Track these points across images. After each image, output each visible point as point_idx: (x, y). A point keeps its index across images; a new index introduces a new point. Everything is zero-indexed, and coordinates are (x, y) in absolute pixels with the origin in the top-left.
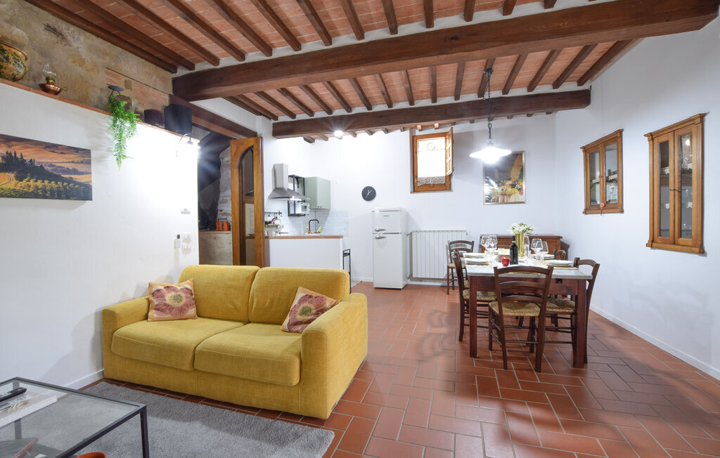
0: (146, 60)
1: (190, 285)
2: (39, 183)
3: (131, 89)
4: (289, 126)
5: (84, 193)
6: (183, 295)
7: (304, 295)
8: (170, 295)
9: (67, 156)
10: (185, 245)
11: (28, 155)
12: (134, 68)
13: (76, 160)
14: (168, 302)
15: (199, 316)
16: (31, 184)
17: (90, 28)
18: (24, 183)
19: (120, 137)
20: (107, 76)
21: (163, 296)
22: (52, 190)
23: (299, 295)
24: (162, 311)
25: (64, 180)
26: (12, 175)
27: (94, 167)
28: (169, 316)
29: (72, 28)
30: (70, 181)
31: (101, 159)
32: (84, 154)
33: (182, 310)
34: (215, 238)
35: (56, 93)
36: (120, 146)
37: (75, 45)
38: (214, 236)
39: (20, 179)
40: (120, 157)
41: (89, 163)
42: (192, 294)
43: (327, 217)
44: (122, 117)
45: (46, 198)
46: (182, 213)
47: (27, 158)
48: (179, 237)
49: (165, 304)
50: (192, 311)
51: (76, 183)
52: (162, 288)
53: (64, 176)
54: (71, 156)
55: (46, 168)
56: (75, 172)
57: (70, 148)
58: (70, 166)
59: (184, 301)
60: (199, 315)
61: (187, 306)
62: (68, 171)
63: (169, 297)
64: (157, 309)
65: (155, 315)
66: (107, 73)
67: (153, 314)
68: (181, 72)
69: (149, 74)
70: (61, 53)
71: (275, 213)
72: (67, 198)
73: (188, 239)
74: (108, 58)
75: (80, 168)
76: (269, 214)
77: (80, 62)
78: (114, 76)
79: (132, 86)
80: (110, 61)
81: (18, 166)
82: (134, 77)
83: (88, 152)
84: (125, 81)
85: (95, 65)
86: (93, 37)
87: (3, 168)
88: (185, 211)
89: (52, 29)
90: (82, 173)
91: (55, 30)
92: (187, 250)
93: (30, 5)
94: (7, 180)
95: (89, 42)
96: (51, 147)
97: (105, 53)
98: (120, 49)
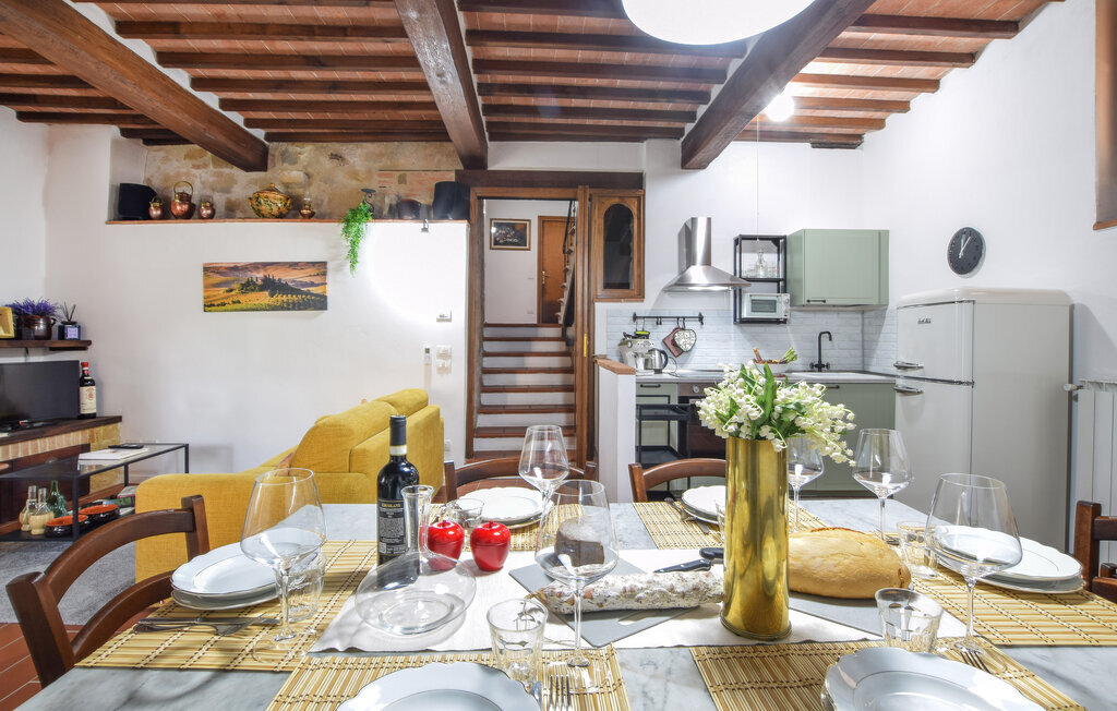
0: (426, 141)
2: (285, 298)
3: (405, 183)
5: (320, 303)
9: (305, 271)
10: (440, 362)
11: (277, 275)
12: (412, 156)
13: (313, 273)
16: (280, 298)
17: (358, 138)
18: (274, 299)
19: (354, 244)
20: (380, 179)
22: (294, 303)
25: (302, 293)
26: (267, 293)
27: (330, 278)
30: (307, 293)
31: (339, 268)
32: (321, 267)
35: (309, 216)
36: (354, 252)
37: (351, 161)
39: (272, 295)
40: (354, 263)
41: (324, 274)
43: (881, 326)
44: (355, 221)
45: (289, 309)
46: (439, 320)
47: (276, 278)
48: (427, 351)
51: (312, 295)
53: (303, 289)
54: (308, 270)
55: (290, 284)
56: (312, 284)
57: (308, 263)
58: (308, 280)
62: (306, 285)
69: (430, 155)
70: (341, 176)
71: (678, 318)
72: (305, 309)
73: (445, 355)
74: (384, 160)
75: (316, 280)
76: (659, 320)
77: (354, 175)
78: (386, 176)
79: (408, 179)
80: (385, 162)
81: (270, 286)
82: (411, 168)
83: (324, 264)
84: (400, 176)
85: (369, 172)
86: (368, 145)
87: (262, 288)
88: (442, 319)
89: (336, 157)
90: (318, 285)
91: (336, 155)
92: (444, 370)
93: (321, 144)
94: (264, 298)
95: (365, 151)
96: (293, 265)
97: (381, 155)
98: (396, 143)
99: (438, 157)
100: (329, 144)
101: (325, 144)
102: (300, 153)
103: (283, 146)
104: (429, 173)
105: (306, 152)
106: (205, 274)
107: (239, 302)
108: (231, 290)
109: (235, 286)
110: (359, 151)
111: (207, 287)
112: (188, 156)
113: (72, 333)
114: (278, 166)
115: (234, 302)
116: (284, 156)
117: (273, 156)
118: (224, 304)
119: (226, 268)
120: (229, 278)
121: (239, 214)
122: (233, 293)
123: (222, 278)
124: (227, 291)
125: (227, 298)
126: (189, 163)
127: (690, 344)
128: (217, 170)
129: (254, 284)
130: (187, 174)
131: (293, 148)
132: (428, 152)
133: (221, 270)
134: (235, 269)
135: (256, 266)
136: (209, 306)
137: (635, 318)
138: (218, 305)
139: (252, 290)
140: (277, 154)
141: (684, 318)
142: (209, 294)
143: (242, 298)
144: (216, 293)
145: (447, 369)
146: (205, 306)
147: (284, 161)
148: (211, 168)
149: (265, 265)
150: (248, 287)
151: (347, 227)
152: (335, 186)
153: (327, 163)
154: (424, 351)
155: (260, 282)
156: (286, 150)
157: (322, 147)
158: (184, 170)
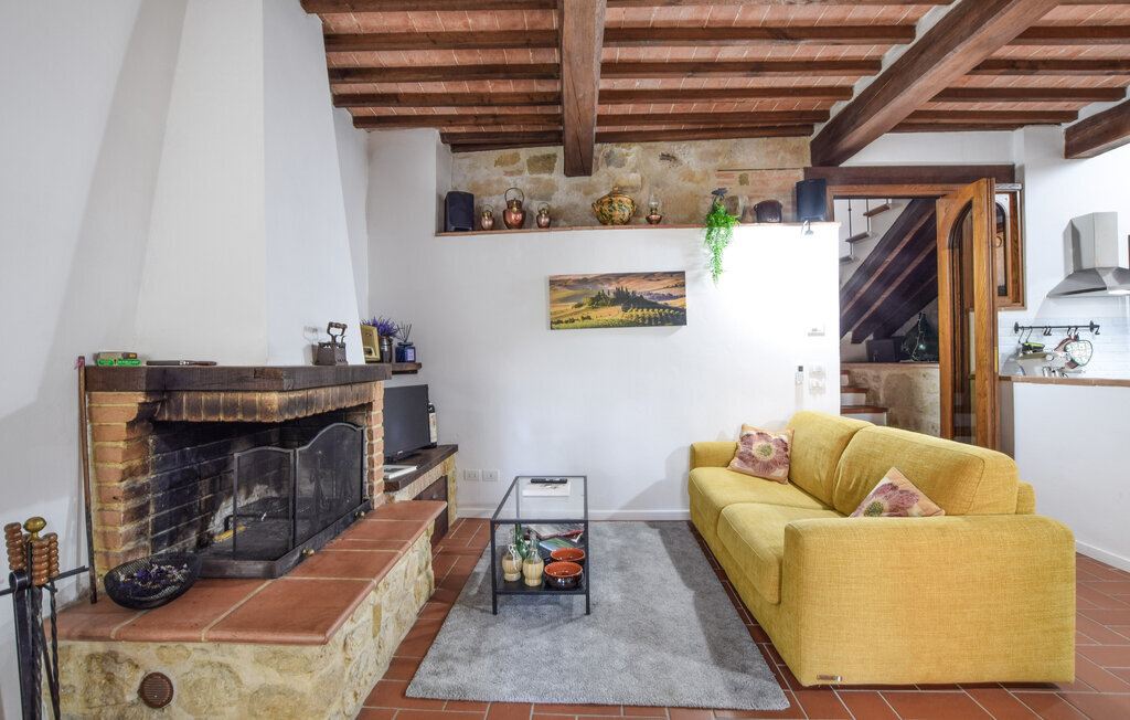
0: (768, 137)
1: (788, 436)
2: (640, 313)
3: (748, 184)
4: (1105, 123)
5: (678, 318)
6: (774, 447)
7: (890, 481)
8: (759, 444)
9: (662, 282)
10: (814, 381)
11: (631, 287)
12: (752, 154)
13: (671, 285)
14: (753, 452)
15: (790, 481)
16: (635, 313)
17: (697, 136)
18: (628, 313)
19: (716, 251)
20: (718, 180)
21: (751, 444)
22: (650, 319)
23: (885, 481)
24: (745, 461)
25: (659, 307)
26: (619, 307)
27: (689, 289)
28: (750, 470)
29: (684, 144)
30: (665, 307)
31: (698, 278)
32: (678, 277)
33: (768, 467)
34: (924, 376)
35: (658, 221)
36: (716, 260)
37: (685, 161)
38: (923, 371)
39: (625, 310)
40: (717, 272)
41: (683, 285)
42: (786, 449)
45: (644, 325)
46: (809, 335)
47: (630, 291)
48: (801, 369)
49: (750, 454)
50: (781, 472)
51: (670, 308)
52: (754, 433)
53: (660, 302)
54: (666, 281)
55: (645, 297)
56: (670, 297)
57: (665, 273)
58: (665, 292)
59: (773, 455)
60: (790, 479)
61: (775, 463)
62: (663, 297)
63: (757, 446)
64: (741, 458)
65: (736, 464)
66: (718, 176)
67: (736, 463)
68: (819, 128)
69: (774, 152)
70: (673, 177)
71: (1070, 327)
72: (662, 324)
73: (819, 373)
74: (720, 159)
75: (675, 292)
76: (1047, 331)
77: (690, 177)
78: (726, 176)
79: (750, 179)
80: (722, 161)
81: (624, 299)
82: (752, 167)
83: (682, 274)
84: (741, 177)
85: (706, 173)
86: (704, 143)
87: (614, 302)
88: (814, 333)
89: (666, 157)
90: (677, 297)
91: (668, 156)
92: (817, 390)
93: (648, 144)
94: (616, 313)
95: (699, 150)
96: (649, 276)
97: (717, 154)
98: (734, 140)
99: (782, 154)
100: (658, 144)
101: (653, 144)
102: (627, 155)
103: (608, 147)
104: (775, 172)
105: (633, 153)
106: (551, 289)
107: (589, 318)
108: (580, 305)
109: (584, 300)
110: (693, 151)
111: (553, 302)
112: (498, 163)
113: (410, 355)
114: (601, 169)
115: (583, 318)
116: (609, 159)
117: (597, 159)
118: (573, 321)
119: (575, 281)
120: (578, 292)
121: (562, 223)
122: (583, 308)
123: (569, 292)
124: (576, 306)
125: (576, 313)
126: (499, 169)
127: (1086, 356)
128: (535, 176)
129: (606, 298)
130: (500, 182)
131: (618, 150)
132: (771, 148)
133: (568, 283)
134: (584, 281)
135: (608, 278)
136: (555, 323)
137: (1017, 328)
138: (567, 322)
139: (604, 305)
140: (600, 157)
141: (1077, 327)
142: (556, 309)
143: (593, 314)
144: (563, 309)
145: (821, 388)
146: (552, 323)
147: (609, 164)
148: (527, 174)
149: (618, 277)
150: (599, 301)
151: (709, 233)
152: (668, 189)
153: (658, 166)
154: (797, 369)
155: (612, 295)
156: (611, 152)
157: (650, 147)
158: (495, 178)
